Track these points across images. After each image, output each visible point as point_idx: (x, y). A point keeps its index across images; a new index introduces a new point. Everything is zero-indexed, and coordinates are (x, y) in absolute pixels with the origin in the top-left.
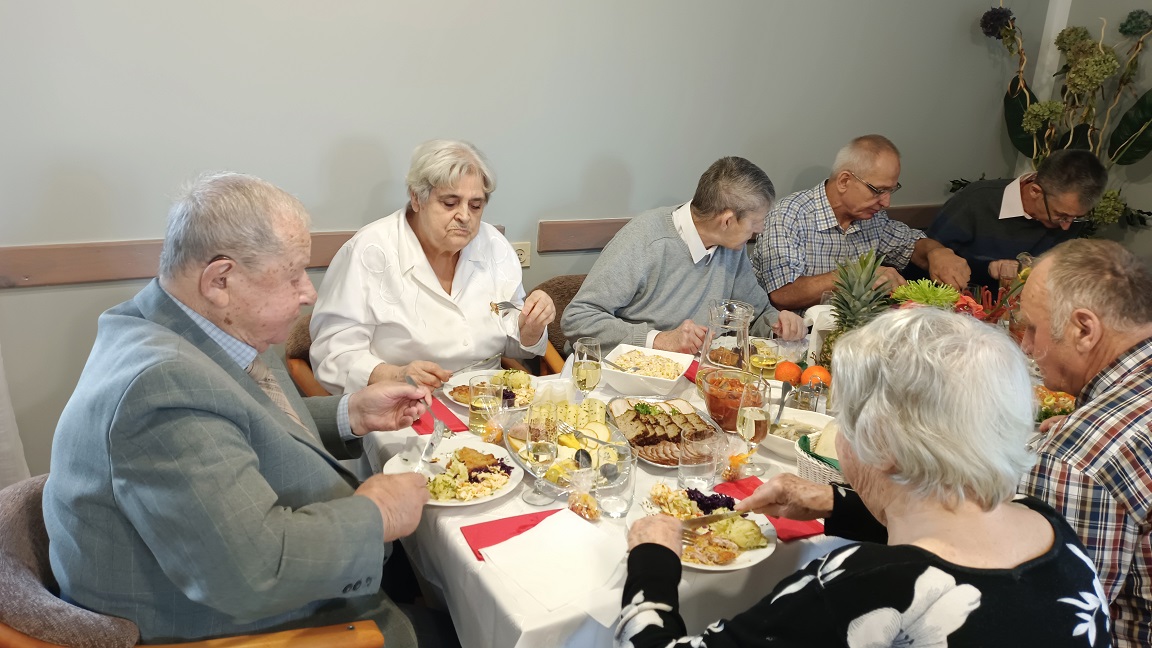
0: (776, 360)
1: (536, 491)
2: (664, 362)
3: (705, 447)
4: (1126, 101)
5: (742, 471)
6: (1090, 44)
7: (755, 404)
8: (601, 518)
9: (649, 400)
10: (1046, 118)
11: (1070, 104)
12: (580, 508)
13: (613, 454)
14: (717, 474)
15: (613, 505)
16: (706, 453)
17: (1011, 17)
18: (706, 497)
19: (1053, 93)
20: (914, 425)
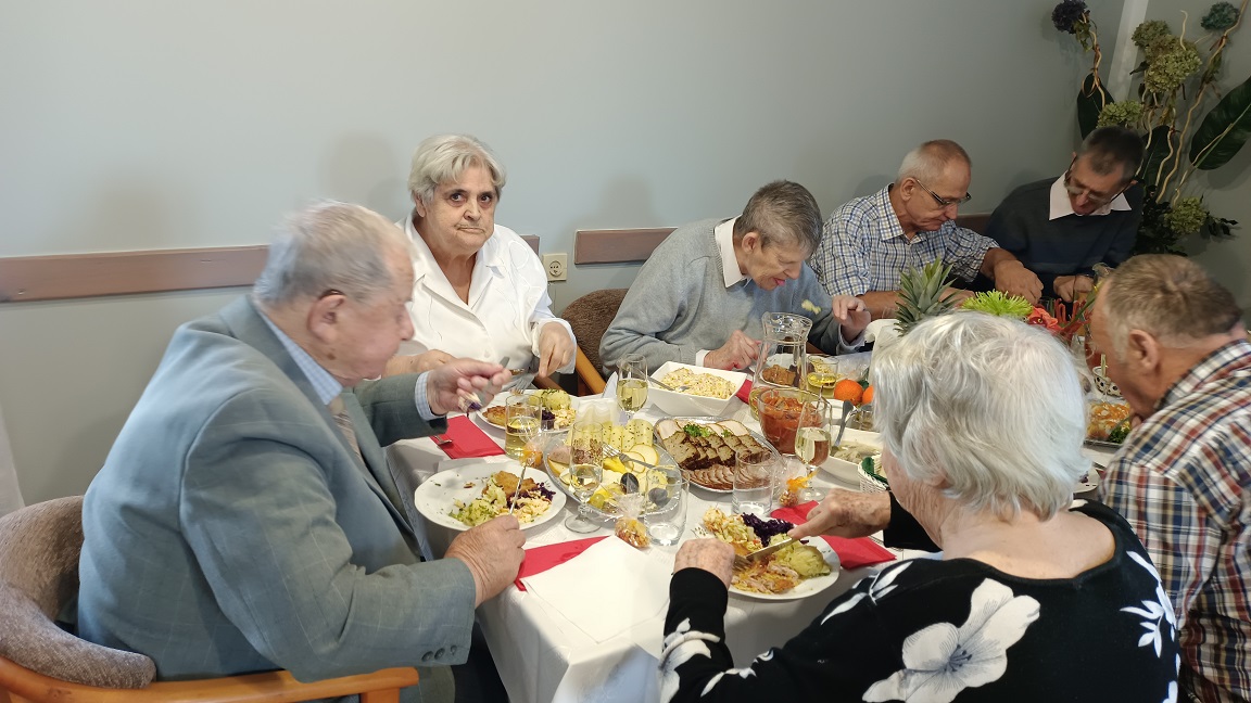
0: (835, 378)
1: (580, 518)
2: (714, 381)
3: (761, 470)
4: (1208, 101)
5: (801, 496)
6: (1170, 39)
7: (815, 424)
8: (651, 545)
9: (700, 422)
10: (1123, 119)
11: (1148, 103)
12: (628, 535)
13: (663, 477)
14: (775, 498)
15: (664, 532)
16: (762, 476)
17: (1086, 10)
18: (763, 523)
19: (1130, 90)
20: (963, 435)
